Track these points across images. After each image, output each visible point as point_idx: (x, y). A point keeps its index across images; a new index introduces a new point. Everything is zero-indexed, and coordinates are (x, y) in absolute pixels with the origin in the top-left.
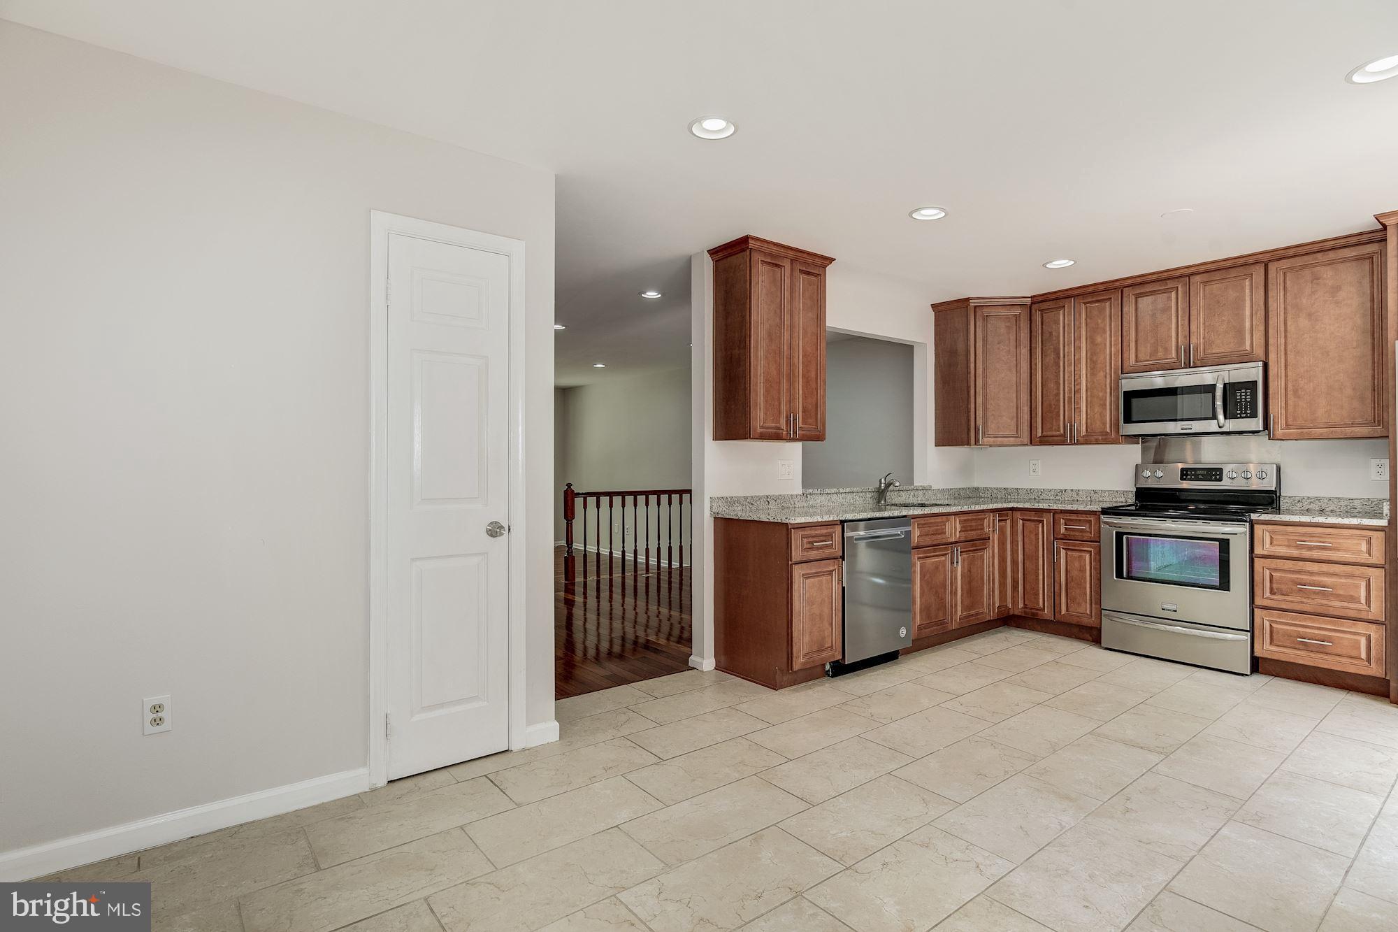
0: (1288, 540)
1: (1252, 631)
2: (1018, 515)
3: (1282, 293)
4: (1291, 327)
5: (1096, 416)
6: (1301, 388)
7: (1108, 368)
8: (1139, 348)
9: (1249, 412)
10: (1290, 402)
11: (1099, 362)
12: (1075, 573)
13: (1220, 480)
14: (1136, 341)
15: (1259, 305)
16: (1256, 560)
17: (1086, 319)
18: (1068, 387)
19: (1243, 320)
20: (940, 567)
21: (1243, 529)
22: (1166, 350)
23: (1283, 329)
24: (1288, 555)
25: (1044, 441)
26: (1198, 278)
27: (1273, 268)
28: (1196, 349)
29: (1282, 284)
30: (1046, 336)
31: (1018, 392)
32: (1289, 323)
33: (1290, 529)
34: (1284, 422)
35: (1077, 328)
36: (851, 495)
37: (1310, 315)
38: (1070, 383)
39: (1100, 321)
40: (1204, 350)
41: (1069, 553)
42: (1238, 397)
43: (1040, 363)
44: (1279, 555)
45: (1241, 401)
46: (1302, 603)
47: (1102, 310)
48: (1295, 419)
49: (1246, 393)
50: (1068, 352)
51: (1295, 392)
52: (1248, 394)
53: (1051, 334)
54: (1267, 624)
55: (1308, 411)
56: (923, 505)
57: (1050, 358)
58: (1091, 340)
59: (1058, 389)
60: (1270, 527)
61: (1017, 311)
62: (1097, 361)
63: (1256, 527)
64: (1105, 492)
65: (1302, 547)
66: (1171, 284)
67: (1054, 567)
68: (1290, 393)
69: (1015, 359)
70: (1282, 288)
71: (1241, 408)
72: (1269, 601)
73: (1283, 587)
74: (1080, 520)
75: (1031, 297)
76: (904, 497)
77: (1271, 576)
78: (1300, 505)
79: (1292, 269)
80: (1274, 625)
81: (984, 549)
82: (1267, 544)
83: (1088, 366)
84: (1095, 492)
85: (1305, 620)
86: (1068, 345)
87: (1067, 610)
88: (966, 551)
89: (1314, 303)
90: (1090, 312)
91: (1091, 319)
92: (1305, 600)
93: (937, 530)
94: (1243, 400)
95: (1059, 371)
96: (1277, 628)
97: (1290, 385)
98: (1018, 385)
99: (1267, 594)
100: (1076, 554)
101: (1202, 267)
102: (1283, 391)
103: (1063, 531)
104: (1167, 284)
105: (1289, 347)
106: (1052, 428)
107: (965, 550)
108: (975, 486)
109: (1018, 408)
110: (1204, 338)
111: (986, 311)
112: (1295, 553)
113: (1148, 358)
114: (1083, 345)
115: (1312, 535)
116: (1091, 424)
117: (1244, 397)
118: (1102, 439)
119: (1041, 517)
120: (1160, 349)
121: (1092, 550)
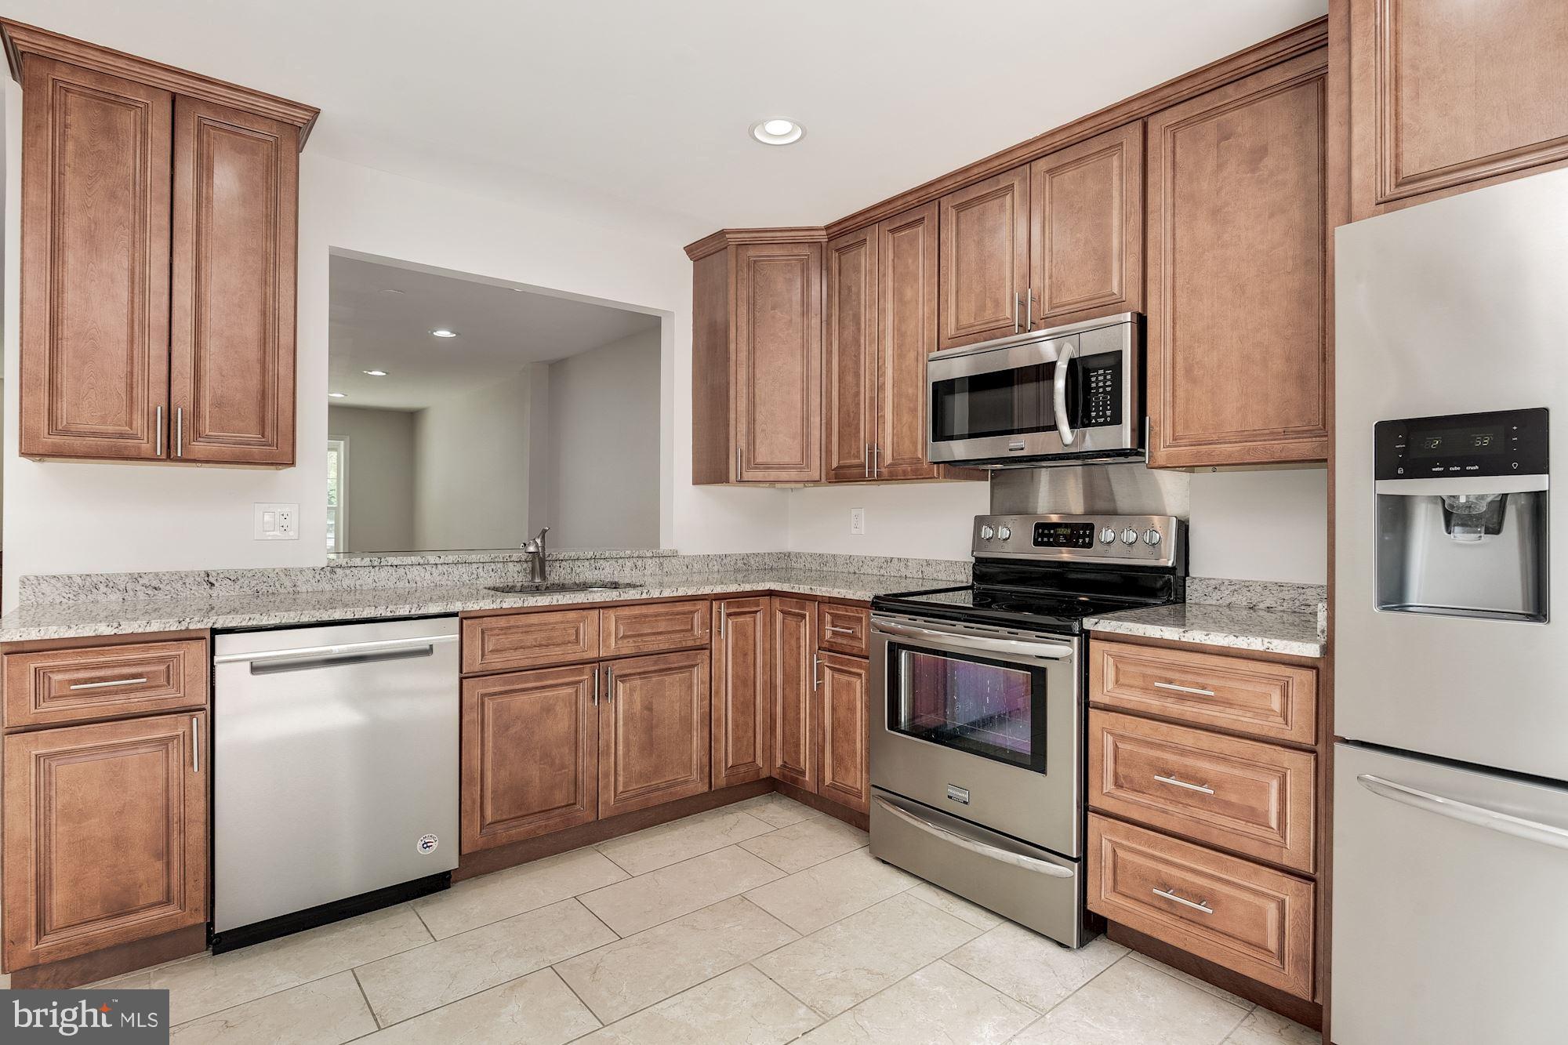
0: (1144, 676)
1: (1082, 860)
2: (776, 602)
3: (1169, 175)
4: (1183, 242)
5: (904, 430)
6: (1197, 363)
7: (920, 343)
8: (961, 304)
9: (1108, 413)
10: (1180, 393)
11: (909, 333)
12: (842, 713)
13: (1090, 545)
14: (957, 292)
15: (1133, 202)
16: (1092, 712)
17: (893, 260)
18: (870, 379)
19: (1109, 236)
20: (558, 708)
21: (1066, 650)
22: (997, 304)
23: (1169, 246)
24: (1142, 708)
25: (840, 476)
26: (1041, 165)
27: (1154, 125)
28: (1037, 300)
29: (1169, 159)
30: (845, 292)
31: (806, 391)
32: (1179, 233)
33: (1148, 653)
34: (1169, 431)
35: (881, 276)
36: (462, 569)
37: (1215, 212)
38: (872, 374)
39: (910, 261)
40: (1051, 298)
41: (836, 675)
42: (1094, 385)
43: (837, 342)
44: (1129, 706)
45: (1098, 393)
46: (1165, 812)
47: (913, 241)
48: (1187, 427)
49: (1105, 375)
50: (870, 320)
51: (1189, 370)
52: (1109, 377)
53: (849, 289)
54: (1107, 847)
55: (1210, 407)
56: (615, 586)
57: (848, 334)
58: (898, 294)
59: (858, 385)
60: (1115, 648)
61: (805, 251)
62: (906, 332)
63: (1093, 644)
64: (938, 563)
65: (1169, 694)
66: (1004, 181)
67: (817, 697)
68: (1180, 372)
69: (800, 334)
70: (1169, 165)
71: (1097, 406)
72: (1112, 801)
73: (1135, 774)
74: (850, 617)
75: (827, 228)
76: (608, 570)
77: (1116, 747)
78: (1216, 595)
79: (1187, 122)
80: (1120, 853)
81: (693, 666)
82: (1110, 684)
83: (895, 341)
84: (928, 563)
85: (1170, 849)
86: (870, 307)
87: (833, 780)
88: (639, 674)
89: (1221, 188)
90: (898, 246)
91: (899, 258)
92: (1170, 808)
93: (549, 638)
94: (1101, 390)
95: (859, 354)
96: (1123, 860)
97: (1179, 358)
98: (806, 379)
99: (1109, 786)
100: (844, 678)
101: (1048, 141)
102: (1169, 371)
103: (828, 635)
104: (999, 181)
105: (1180, 282)
106: (849, 453)
107: (638, 670)
108: (785, 551)
109: (806, 419)
110: (1051, 277)
111: (752, 252)
112: (1154, 704)
113: (972, 321)
114: (889, 306)
115: (1184, 669)
116: (898, 443)
117: (1101, 384)
118: (911, 470)
119: (803, 608)
120: (989, 304)
121: (863, 672)
